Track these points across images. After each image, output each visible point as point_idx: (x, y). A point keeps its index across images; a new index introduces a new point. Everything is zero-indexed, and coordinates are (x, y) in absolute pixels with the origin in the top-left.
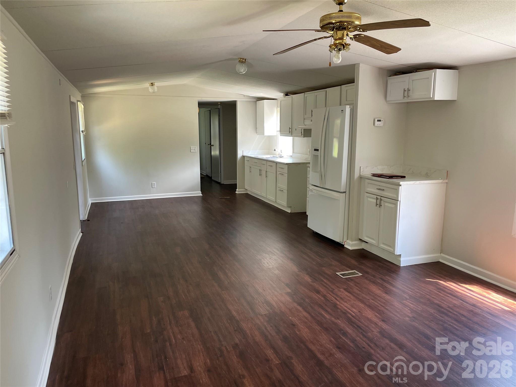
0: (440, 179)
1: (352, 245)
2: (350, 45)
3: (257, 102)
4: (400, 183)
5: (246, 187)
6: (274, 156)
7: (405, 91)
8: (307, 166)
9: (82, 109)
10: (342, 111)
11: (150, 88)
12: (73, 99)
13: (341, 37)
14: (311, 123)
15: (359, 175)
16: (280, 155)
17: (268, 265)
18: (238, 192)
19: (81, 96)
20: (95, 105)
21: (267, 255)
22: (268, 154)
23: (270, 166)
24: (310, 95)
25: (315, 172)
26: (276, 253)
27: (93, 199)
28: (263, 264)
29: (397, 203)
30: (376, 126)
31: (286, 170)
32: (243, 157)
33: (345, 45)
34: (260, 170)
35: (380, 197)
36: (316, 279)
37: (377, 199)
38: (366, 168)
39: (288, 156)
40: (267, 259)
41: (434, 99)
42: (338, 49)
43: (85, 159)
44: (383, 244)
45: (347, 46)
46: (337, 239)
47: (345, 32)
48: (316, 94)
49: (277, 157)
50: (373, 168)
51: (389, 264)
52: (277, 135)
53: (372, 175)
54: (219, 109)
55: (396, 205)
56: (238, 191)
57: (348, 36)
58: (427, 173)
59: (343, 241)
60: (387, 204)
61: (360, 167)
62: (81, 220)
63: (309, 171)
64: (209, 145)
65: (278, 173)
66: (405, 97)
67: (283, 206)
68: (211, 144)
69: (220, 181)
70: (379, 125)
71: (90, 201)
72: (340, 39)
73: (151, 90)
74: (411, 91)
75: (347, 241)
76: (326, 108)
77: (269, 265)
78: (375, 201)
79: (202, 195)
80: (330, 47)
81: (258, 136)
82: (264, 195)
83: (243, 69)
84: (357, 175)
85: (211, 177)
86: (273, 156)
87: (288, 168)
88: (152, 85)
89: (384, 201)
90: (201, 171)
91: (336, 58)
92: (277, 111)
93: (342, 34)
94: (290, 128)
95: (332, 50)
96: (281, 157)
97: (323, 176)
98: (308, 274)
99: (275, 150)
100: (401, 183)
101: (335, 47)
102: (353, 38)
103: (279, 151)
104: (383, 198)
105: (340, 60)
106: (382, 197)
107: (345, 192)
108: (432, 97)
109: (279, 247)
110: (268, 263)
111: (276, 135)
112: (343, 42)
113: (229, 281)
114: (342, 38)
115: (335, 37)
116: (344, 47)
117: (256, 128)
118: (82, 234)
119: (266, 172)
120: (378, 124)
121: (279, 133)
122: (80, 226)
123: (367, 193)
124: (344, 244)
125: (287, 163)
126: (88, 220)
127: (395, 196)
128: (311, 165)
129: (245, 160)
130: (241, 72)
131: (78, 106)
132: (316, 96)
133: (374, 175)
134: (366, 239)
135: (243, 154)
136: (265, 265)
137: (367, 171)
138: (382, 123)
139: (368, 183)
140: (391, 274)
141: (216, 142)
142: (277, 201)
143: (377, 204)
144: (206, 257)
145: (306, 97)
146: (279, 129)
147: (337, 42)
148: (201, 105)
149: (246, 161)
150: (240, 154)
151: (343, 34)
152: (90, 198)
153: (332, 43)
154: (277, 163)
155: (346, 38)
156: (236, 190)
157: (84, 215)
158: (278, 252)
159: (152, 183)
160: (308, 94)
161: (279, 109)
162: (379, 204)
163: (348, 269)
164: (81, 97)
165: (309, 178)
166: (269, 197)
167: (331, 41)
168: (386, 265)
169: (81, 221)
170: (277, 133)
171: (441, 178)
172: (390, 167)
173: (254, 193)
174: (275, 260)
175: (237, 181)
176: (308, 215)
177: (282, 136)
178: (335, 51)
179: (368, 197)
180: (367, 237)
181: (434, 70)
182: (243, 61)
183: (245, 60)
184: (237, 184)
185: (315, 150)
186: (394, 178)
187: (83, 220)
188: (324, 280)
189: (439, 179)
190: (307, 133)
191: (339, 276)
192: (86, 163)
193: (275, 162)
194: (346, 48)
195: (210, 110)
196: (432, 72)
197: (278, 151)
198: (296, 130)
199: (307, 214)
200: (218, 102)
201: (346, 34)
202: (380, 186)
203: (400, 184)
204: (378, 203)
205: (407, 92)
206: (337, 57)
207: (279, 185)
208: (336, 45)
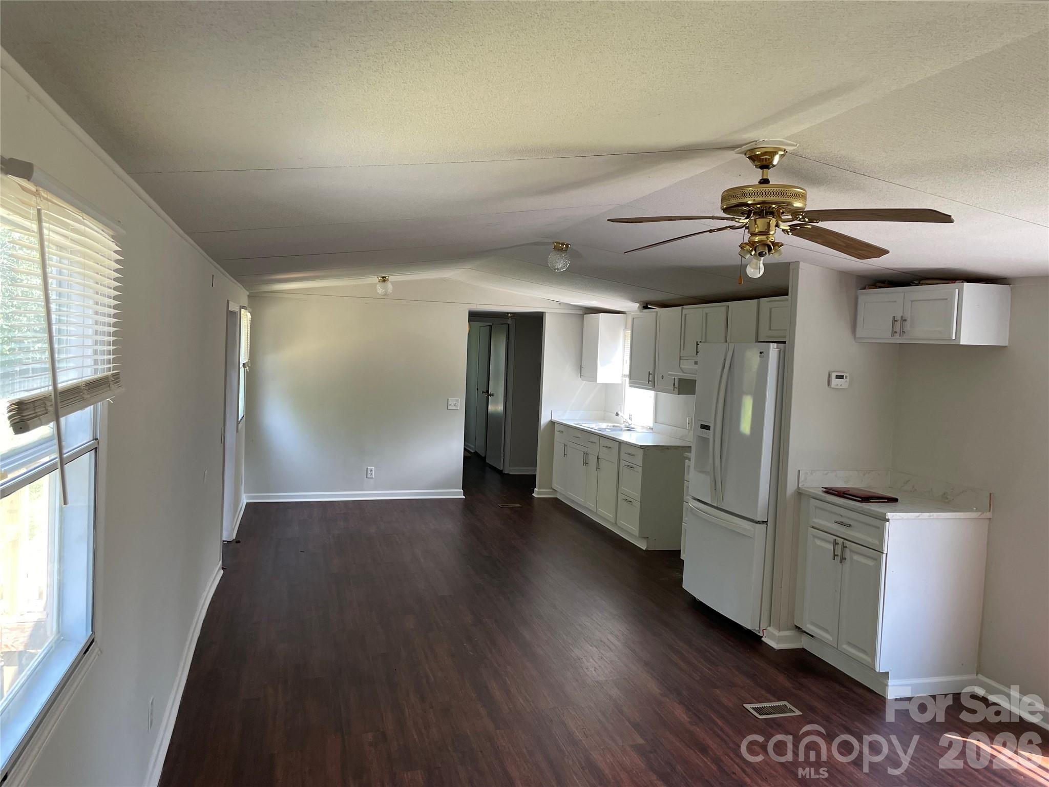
0: (975, 509)
1: (779, 640)
2: (782, 245)
3: (585, 315)
4: (887, 514)
5: (555, 486)
6: (616, 425)
7: (896, 321)
8: (686, 456)
9: (248, 321)
10: (761, 353)
11: (378, 287)
12: (233, 307)
13: (764, 230)
14: (696, 367)
15: (796, 487)
16: (628, 424)
17: (595, 674)
18: (538, 495)
19: (249, 296)
20: (273, 313)
21: (595, 649)
22: (604, 419)
23: (606, 447)
24: (695, 312)
25: (701, 472)
26: (615, 645)
27: (250, 496)
28: (586, 670)
29: (880, 558)
30: (833, 388)
31: (639, 460)
32: (552, 423)
33: (771, 245)
34: (586, 454)
35: (843, 540)
36: (699, 718)
37: (835, 543)
38: (811, 474)
39: (643, 427)
40: (593, 659)
41: (960, 342)
42: (758, 253)
43: (243, 416)
44: (849, 644)
45: (777, 247)
46: (746, 621)
47: (773, 222)
48: (706, 310)
49: (622, 430)
50: (826, 474)
51: (860, 691)
52: (623, 382)
53: (824, 490)
54: (509, 324)
55: (878, 561)
56: (539, 493)
57: (779, 228)
58: (944, 494)
59: (759, 628)
60: (856, 557)
61: (797, 470)
62: (224, 540)
63: (689, 466)
64: (484, 392)
65: (623, 463)
66: (896, 332)
67: (630, 534)
68: (488, 391)
69: (502, 469)
70: (839, 385)
71: (245, 500)
72: (761, 233)
73: (380, 289)
74: (908, 324)
75: (769, 628)
76: (727, 344)
77: (599, 675)
78: (831, 547)
79: (464, 497)
80: (741, 247)
81: (584, 382)
82: (592, 506)
83: (561, 263)
84: (791, 487)
85: (485, 458)
86: (614, 426)
87: (645, 455)
88: (384, 281)
89: (851, 551)
90: (466, 443)
91: (752, 268)
92: (625, 337)
93: (767, 222)
94: (649, 374)
95: (746, 255)
96: (629, 429)
97: (719, 484)
98: (681, 703)
99: (617, 414)
100: (889, 515)
101: (751, 249)
102: (789, 231)
103: (626, 417)
104: (847, 543)
105: (762, 272)
106: (845, 541)
107: (766, 522)
108: (954, 338)
109: (620, 630)
110: (595, 668)
111: (620, 382)
112: (768, 239)
113: (511, 707)
114: (766, 233)
115: (752, 230)
116: (770, 250)
117: (581, 367)
118: (222, 572)
119: (598, 458)
120: (837, 383)
121: (627, 379)
122: (220, 553)
123: (813, 527)
124: (761, 635)
125: (641, 446)
126: (238, 542)
127: (877, 542)
128: (693, 455)
129: (555, 431)
130: (558, 269)
131: (242, 315)
132: (707, 314)
133: (829, 491)
134: (809, 628)
135: (552, 418)
136: (588, 673)
137: (815, 482)
138: (846, 382)
139: (816, 507)
140: (867, 718)
141: (498, 387)
142: (618, 523)
143: (835, 555)
144: (465, 645)
145: (686, 315)
146: (627, 372)
147: (757, 239)
148: (474, 316)
149: (556, 433)
150: (545, 417)
151: (769, 224)
152: (244, 493)
153: (746, 241)
154: (620, 443)
155: (775, 232)
156: (533, 490)
157: (229, 531)
158: (616, 643)
159: (367, 469)
160: (690, 310)
161: (630, 332)
162: (840, 555)
163: (771, 698)
164: (247, 297)
165: (688, 481)
166: (601, 511)
167: (742, 236)
168: (855, 693)
169: (224, 542)
170: (624, 379)
171: (977, 509)
172: (864, 475)
173: (572, 501)
174: (611, 662)
175: (536, 470)
176: (684, 561)
177: (633, 388)
178: (751, 255)
179: (815, 537)
180: (813, 624)
181: (957, 284)
182: (561, 248)
183: (567, 246)
184: (536, 475)
185: (703, 427)
186: (872, 501)
187: (228, 541)
188: (716, 719)
189: (972, 511)
190: (685, 386)
191: (750, 714)
192: (244, 426)
193: (618, 440)
194: (773, 251)
195: (491, 326)
196: (954, 288)
197: (624, 416)
198: (663, 378)
199: (681, 558)
200: (508, 313)
201: (775, 223)
202: (842, 516)
203: (887, 518)
204: (838, 552)
205: (899, 323)
206: (754, 266)
207: (623, 488)
208: (753, 245)
